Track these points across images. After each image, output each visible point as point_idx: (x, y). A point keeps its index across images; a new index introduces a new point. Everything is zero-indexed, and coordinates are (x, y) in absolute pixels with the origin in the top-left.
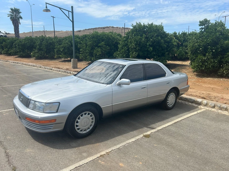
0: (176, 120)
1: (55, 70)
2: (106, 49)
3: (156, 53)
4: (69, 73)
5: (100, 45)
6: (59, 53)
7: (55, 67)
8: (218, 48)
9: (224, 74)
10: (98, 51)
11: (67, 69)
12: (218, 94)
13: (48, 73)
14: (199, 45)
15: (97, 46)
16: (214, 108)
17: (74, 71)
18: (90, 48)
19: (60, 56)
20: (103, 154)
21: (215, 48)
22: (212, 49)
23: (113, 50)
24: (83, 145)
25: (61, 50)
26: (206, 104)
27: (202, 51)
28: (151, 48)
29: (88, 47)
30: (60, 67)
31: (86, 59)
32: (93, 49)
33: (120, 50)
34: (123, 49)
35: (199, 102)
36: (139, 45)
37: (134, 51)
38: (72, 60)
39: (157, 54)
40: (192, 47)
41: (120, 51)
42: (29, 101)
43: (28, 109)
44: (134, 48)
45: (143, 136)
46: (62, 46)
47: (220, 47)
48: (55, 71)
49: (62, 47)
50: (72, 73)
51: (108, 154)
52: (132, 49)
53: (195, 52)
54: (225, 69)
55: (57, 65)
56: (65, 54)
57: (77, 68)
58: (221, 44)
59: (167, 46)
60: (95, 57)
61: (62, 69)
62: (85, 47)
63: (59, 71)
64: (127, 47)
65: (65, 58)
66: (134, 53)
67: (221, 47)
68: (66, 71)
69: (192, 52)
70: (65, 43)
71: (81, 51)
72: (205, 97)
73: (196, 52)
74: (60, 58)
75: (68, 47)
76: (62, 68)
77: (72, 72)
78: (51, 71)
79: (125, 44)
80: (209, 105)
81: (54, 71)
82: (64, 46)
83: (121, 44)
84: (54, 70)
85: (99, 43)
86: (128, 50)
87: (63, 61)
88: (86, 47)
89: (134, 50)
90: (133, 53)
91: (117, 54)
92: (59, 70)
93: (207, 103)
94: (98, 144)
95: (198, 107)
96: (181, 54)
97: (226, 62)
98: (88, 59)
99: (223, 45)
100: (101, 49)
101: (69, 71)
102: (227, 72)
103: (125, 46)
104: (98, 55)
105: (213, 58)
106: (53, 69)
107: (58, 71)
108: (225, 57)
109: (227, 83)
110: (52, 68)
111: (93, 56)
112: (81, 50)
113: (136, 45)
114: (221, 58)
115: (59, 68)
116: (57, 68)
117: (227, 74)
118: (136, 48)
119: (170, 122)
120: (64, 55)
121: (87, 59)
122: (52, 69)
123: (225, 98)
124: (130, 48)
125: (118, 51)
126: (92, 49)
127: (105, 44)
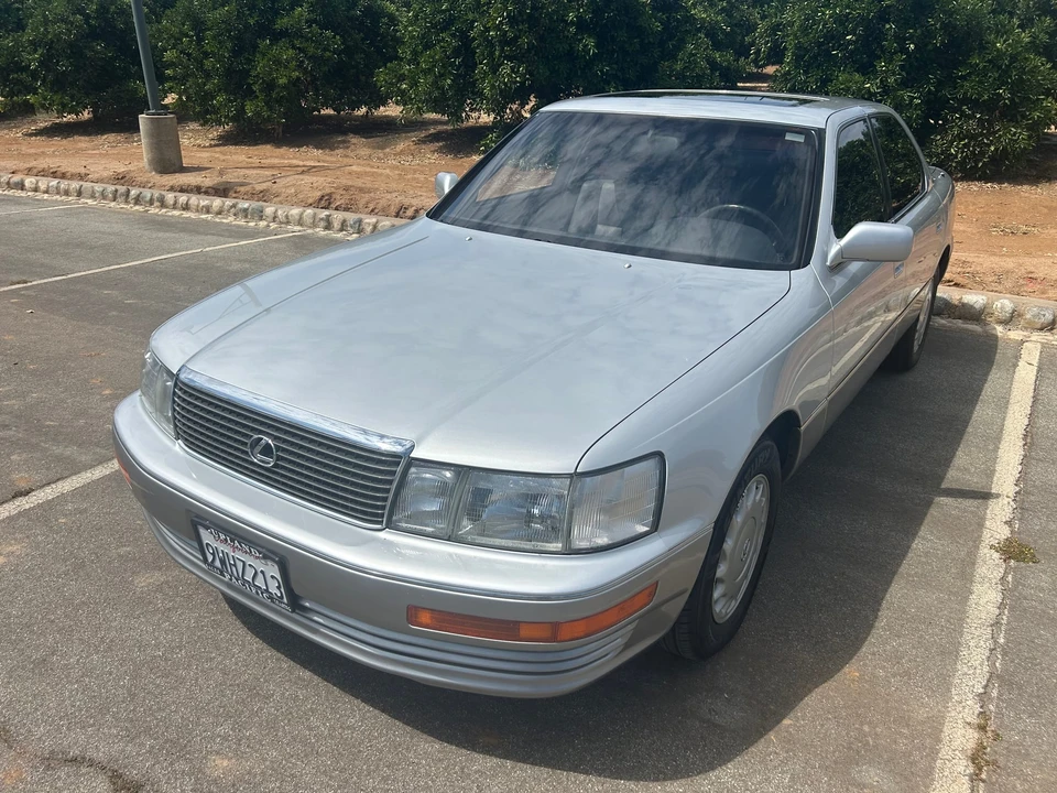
0: (1009, 424)
1: (43, 186)
2: (325, 50)
3: (615, 66)
4: (151, 202)
5: (282, 22)
6: (18, 82)
7: (30, 169)
8: (929, 34)
9: (949, 160)
10: (278, 62)
11: (120, 179)
12: (997, 259)
13: (14, 210)
14: (841, 20)
15: (265, 30)
16: (1052, 329)
17: (172, 189)
18: (229, 45)
19: (27, 101)
20: (971, 745)
21: (915, 31)
22: (901, 40)
23: (359, 57)
24: (787, 705)
25: (33, 60)
26: (1012, 317)
27: (852, 52)
28: (591, 43)
29: (214, 37)
30: (63, 170)
31: (207, 112)
32: (244, 46)
33: (415, 53)
34: (427, 46)
35: (977, 306)
36: (533, 21)
37: (505, 58)
38: (142, 118)
39: (619, 74)
40: (805, 30)
41: (415, 61)
42: (399, 469)
43: (386, 535)
44: (504, 41)
45: (996, 555)
46: (28, 35)
47: (941, 29)
48: (46, 192)
49: (32, 43)
50: (175, 203)
51: (990, 734)
52: (490, 44)
53: (815, 57)
54: (958, 135)
55: (36, 156)
56: (59, 84)
57: (183, 170)
58: (945, 13)
59: (666, 25)
60: (262, 97)
61: (81, 177)
62: (191, 42)
63: (79, 193)
64: (453, 36)
65: (63, 109)
66: (506, 69)
67: (945, 26)
68: (128, 191)
69: (798, 58)
70: (45, 16)
71: (171, 65)
72: (959, 280)
73: (819, 54)
74: (28, 110)
75: (71, 45)
76: (83, 171)
77: (170, 197)
78: (23, 194)
79: (439, 17)
80: (1028, 316)
81: (46, 196)
82: (45, 35)
83: (416, 16)
84: (36, 190)
85: (276, 13)
86: (465, 49)
87: (46, 128)
88: (200, 40)
89: (502, 50)
90: (494, 69)
91: (402, 78)
92: (75, 185)
93: (1014, 311)
94: (851, 671)
95: (994, 332)
96: (693, 70)
97: (966, 100)
98: (224, 112)
99: (951, 16)
100: (294, 47)
101: (147, 194)
102: (962, 153)
103: (444, 29)
104: (284, 87)
105: (904, 84)
106: (29, 181)
107: (67, 193)
108: (963, 78)
109: (974, 204)
110: (16, 178)
111: (250, 94)
112: (168, 55)
113: (512, 20)
114: (940, 84)
115: (63, 176)
116: (43, 173)
117: (964, 159)
118: (516, 38)
119: (998, 439)
120: (56, 92)
121: (216, 111)
122: (21, 186)
123: (1041, 275)
124: (474, 39)
125: (402, 59)
126: (236, 53)
127: (313, 16)
